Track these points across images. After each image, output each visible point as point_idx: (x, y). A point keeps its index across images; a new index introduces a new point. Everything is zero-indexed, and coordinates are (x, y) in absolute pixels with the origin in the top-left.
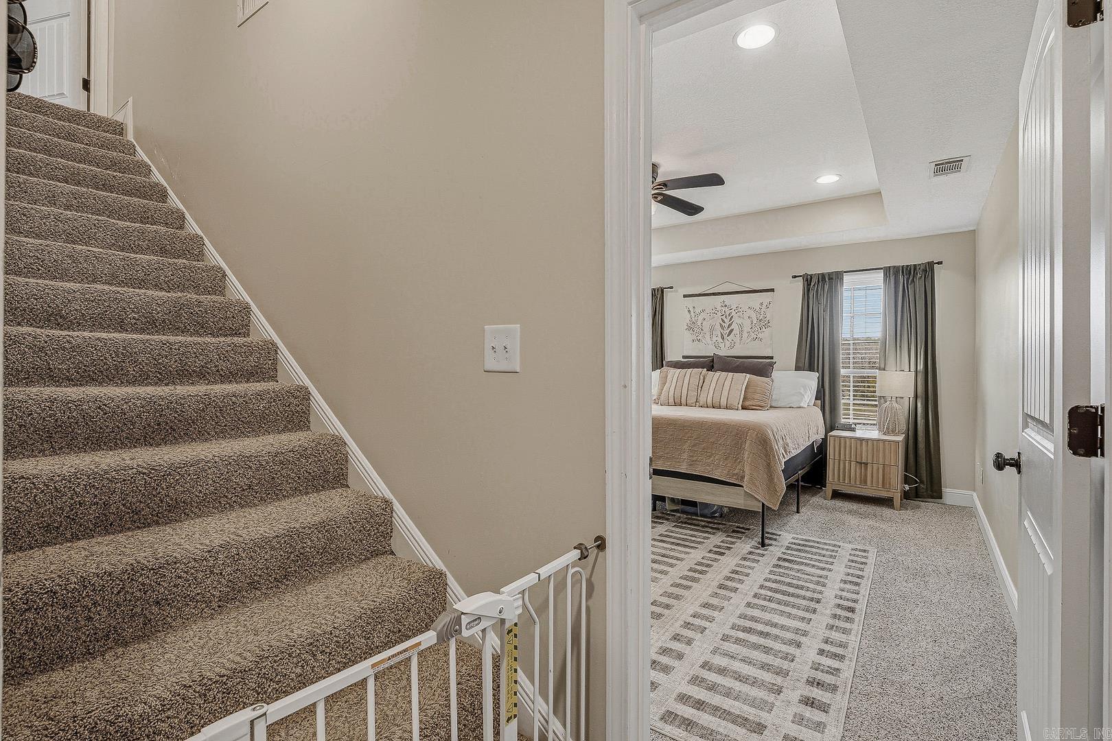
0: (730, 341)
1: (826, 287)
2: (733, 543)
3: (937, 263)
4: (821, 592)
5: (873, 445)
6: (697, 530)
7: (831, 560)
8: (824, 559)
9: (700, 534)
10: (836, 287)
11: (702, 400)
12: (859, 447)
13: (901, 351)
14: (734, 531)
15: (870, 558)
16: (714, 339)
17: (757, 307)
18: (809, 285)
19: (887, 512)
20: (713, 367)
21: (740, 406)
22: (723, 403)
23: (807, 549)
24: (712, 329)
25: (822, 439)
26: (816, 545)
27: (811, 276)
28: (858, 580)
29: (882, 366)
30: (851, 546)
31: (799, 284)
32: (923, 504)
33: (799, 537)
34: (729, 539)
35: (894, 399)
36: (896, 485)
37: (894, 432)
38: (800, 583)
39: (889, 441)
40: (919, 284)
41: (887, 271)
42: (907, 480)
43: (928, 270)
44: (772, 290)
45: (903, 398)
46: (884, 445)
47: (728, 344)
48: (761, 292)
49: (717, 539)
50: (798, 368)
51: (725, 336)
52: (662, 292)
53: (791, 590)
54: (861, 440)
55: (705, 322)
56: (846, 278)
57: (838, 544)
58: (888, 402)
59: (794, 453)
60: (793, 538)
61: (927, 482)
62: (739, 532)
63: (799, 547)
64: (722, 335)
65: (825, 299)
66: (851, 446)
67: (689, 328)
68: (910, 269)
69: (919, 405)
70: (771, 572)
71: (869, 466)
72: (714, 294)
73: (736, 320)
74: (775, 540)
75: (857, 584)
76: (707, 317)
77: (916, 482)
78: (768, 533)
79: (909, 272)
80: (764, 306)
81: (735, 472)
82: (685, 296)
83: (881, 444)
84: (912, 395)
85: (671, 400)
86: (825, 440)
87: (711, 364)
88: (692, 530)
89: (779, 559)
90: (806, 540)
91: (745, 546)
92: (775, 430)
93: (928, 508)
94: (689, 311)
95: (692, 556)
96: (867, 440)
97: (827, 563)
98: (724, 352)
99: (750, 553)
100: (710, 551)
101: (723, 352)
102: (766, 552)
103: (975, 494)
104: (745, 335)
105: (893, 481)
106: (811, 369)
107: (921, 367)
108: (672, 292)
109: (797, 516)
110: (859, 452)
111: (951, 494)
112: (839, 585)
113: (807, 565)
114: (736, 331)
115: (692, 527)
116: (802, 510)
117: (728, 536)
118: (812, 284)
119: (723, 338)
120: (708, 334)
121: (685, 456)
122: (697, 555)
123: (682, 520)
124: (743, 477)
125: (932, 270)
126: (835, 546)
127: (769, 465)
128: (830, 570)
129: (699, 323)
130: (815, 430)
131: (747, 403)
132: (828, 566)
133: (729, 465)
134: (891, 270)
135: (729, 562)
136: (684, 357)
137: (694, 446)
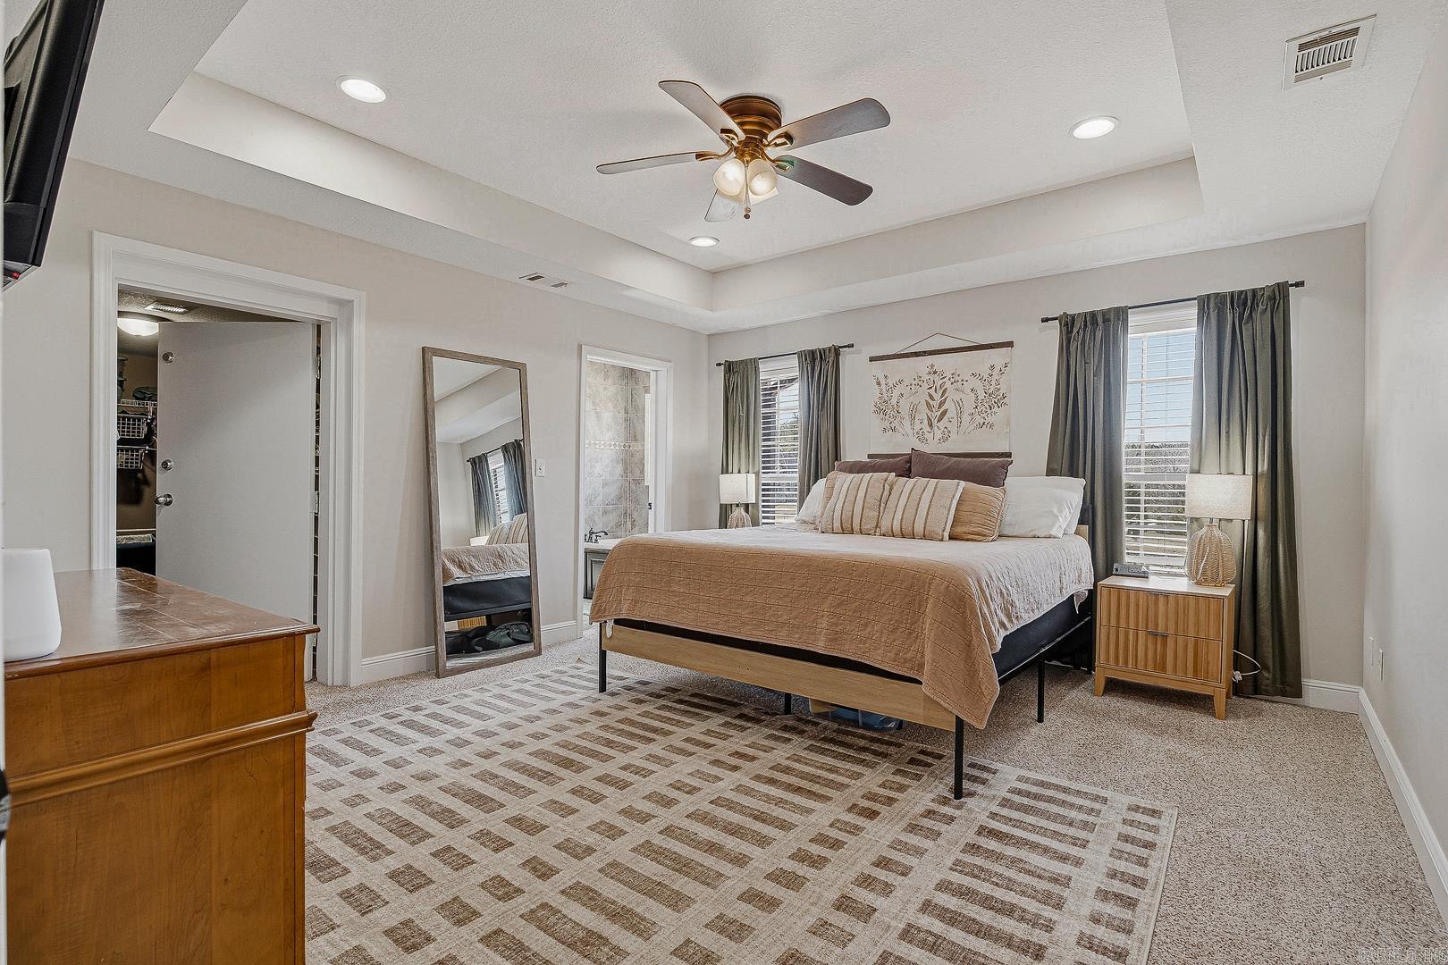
0: (942, 429)
1: (1099, 334)
2: (902, 788)
3: (1292, 285)
4: (1049, 927)
5: (1177, 603)
6: (845, 758)
7: (1083, 834)
8: (1071, 831)
9: (849, 765)
10: (1116, 334)
11: (885, 524)
12: (1152, 606)
13: (1228, 440)
14: (913, 761)
15: (1163, 832)
16: (917, 427)
17: (985, 373)
18: (1069, 332)
19: (1200, 722)
20: (909, 470)
21: (946, 535)
22: (919, 528)
23: (1042, 805)
24: (914, 411)
25: (1089, 590)
26: (1061, 796)
27: (1073, 317)
28: (1132, 892)
29: (1196, 468)
30: (1127, 800)
31: (1054, 331)
32: (1267, 705)
33: (1032, 775)
34: (898, 779)
35: (1215, 523)
36: (1218, 676)
37: (1216, 582)
38: (1011, 897)
39: (1206, 597)
40: (1262, 323)
41: (1204, 303)
42: (1237, 663)
43: (1278, 297)
44: (1010, 344)
45: (1232, 520)
46: (1197, 603)
47: (938, 434)
48: (992, 348)
49: (873, 778)
50: (1050, 472)
51: (935, 422)
52: (837, 354)
53: (986, 917)
54: (1156, 594)
55: (902, 402)
56: (1133, 319)
57: (1103, 793)
58: (1205, 529)
59: (1028, 618)
60: (1020, 779)
61: (1274, 665)
62: (920, 763)
63: (1026, 801)
64: (929, 419)
65: (1096, 358)
66: (1137, 605)
67: (880, 411)
68: (1246, 299)
69: (1261, 533)
70: (958, 866)
71: (1170, 642)
72: (917, 354)
73: (952, 395)
74: (984, 782)
75: (1131, 903)
76: (906, 391)
77: (1255, 668)
78: (973, 766)
79: (1244, 302)
80: (996, 371)
81: (909, 656)
82: (872, 359)
83: (1192, 602)
84: (1247, 515)
85: (837, 524)
86: (1092, 594)
87: (906, 466)
88: (837, 756)
89: (983, 831)
90: (1042, 784)
91: (923, 795)
92: (985, 578)
93: (1274, 716)
94: (879, 384)
95: (813, 818)
96: (1166, 595)
97: (1075, 842)
98: (931, 447)
99: (929, 813)
100: (851, 809)
101: (929, 448)
102: (957, 813)
103: (1362, 692)
104: (966, 418)
105: (1213, 669)
106: (1073, 472)
107: (1264, 466)
108: (853, 353)
109: (1036, 729)
110: (1151, 613)
111: (1317, 689)
112: (1090, 905)
113: (1034, 846)
114: (952, 413)
115: (841, 750)
116: (1049, 715)
117: (898, 772)
118: (1075, 330)
119: (931, 425)
120: (907, 417)
121: (824, 623)
122: (823, 816)
123: (827, 733)
124: (921, 666)
125: (1286, 297)
126: (1096, 798)
127: (969, 645)
128: (1078, 862)
129: (894, 401)
130: (1073, 576)
131: (959, 530)
132: (1074, 851)
133: (897, 642)
134: (1212, 305)
135: (881, 834)
136: (870, 456)
137: (839, 605)
